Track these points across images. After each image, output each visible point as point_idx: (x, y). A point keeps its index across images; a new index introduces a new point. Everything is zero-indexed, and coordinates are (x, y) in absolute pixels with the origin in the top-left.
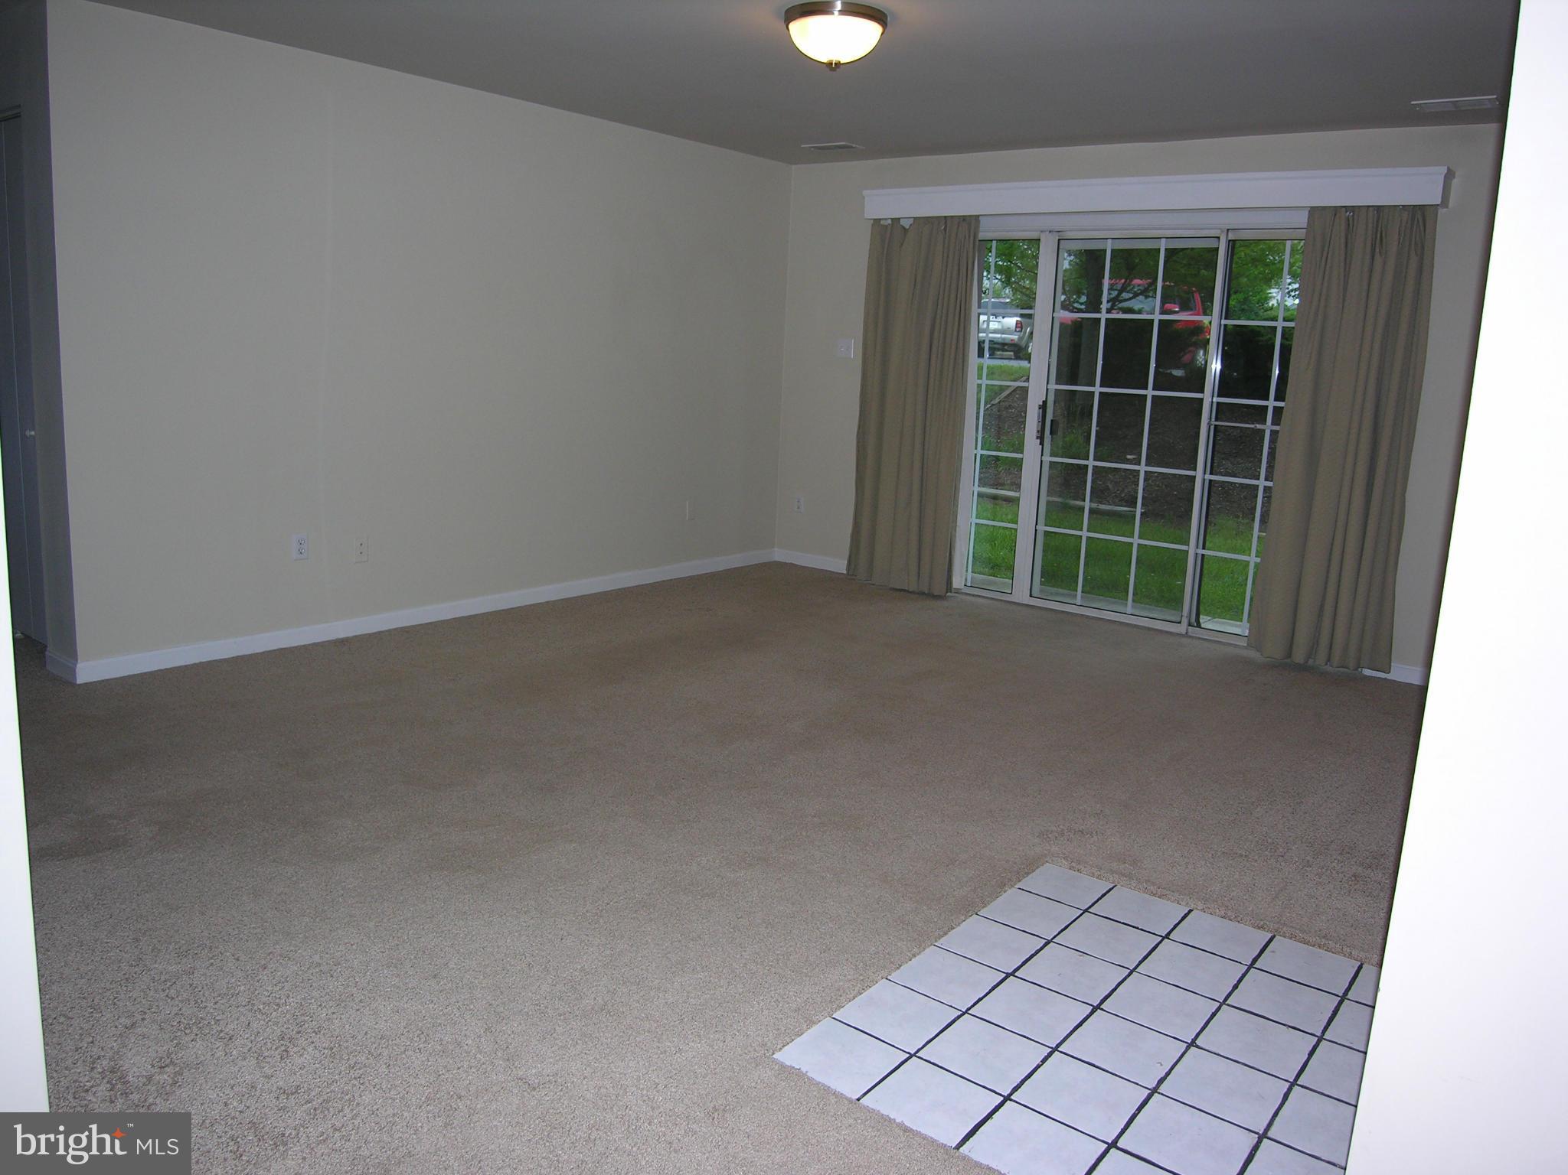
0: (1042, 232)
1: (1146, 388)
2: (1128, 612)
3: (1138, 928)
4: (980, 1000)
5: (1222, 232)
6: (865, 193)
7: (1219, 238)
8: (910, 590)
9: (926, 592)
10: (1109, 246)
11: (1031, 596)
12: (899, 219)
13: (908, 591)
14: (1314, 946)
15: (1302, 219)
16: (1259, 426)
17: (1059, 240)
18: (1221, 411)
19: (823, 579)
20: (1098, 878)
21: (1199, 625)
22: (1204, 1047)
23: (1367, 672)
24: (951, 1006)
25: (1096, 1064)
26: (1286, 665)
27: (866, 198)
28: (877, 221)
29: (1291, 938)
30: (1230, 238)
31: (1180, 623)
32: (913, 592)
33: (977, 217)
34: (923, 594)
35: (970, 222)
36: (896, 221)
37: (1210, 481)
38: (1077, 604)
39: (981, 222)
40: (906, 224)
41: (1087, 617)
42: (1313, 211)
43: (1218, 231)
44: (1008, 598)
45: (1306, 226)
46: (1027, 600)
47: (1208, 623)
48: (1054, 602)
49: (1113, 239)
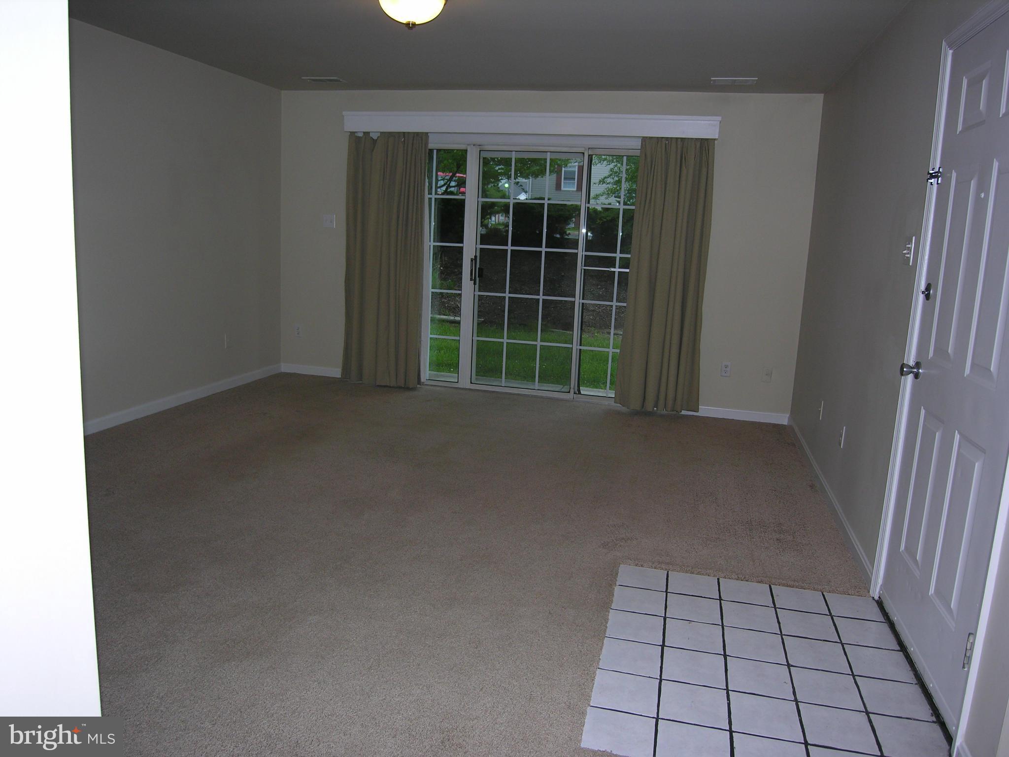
0: (468, 145)
1: (541, 247)
2: (537, 389)
3: (701, 597)
4: (661, 668)
5: (586, 149)
6: (344, 113)
7: (584, 153)
8: (391, 386)
9: (403, 386)
10: (514, 156)
11: (471, 383)
12: (369, 132)
13: (390, 387)
14: (793, 587)
15: (638, 144)
16: (612, 269)
17: (480, 151)
18: (588, 260)
19: (327, 382)
20: (655, 568)
21: (579, 393)
22: (796, 665)
23: (684, 412)
24: (649, 677)
25: (756, 693)
26: (642, 413)
27: (345, 117)
28: (352, 134)
29: (779, 585)
30: (590, 154)
31: (569, 392)
32: (393, 387)
33: (427, 133)
34: (400, 388)
35: (422, 137)
36: (366, 134)
37: (583, 304)
38: (503, 385)
39: (430, 137)
40: (375, 136)
41: (510, 394)
42: (644, 139)
43: (583, 149)
44: (456, 385)
45: (640, 148)
46: (468, 386)
47: (584, 391)
48: (487, 385)
49: (516, 151)
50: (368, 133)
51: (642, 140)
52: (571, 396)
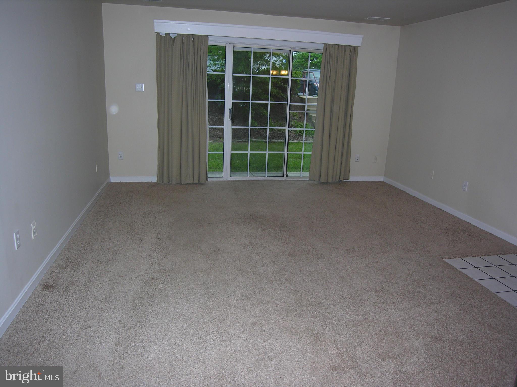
0: (228, 43)
1: (268, 101)
2: (267, 176)
3: (489, 266)
6: (154, 21)
7: (290, 50)
8: (191, 183)
9: (198, 183)
10: (253, 50)
11: (231, 177)
15: (322, 47)
16: (303, 112)
17: (234, 47)
18: (291, 107)
21: (287, 176)
27: (155, 23)
30: (293, 51)
31: (283, 176)
33: (208, 36)
34: (196, 184)
37: (288, 130)
38: (248, 176)
39: (209, 38)
40: (173, 36)
42: (325, 45)
43: (290, 48)
44: (222, 179)
45: (323, 49)
46: (229, 179)
47: (290, 174)
48: (239, 177)
49: (254, 48)
50: (169, 34)
51: (324, 45)
52: (284, 178)
